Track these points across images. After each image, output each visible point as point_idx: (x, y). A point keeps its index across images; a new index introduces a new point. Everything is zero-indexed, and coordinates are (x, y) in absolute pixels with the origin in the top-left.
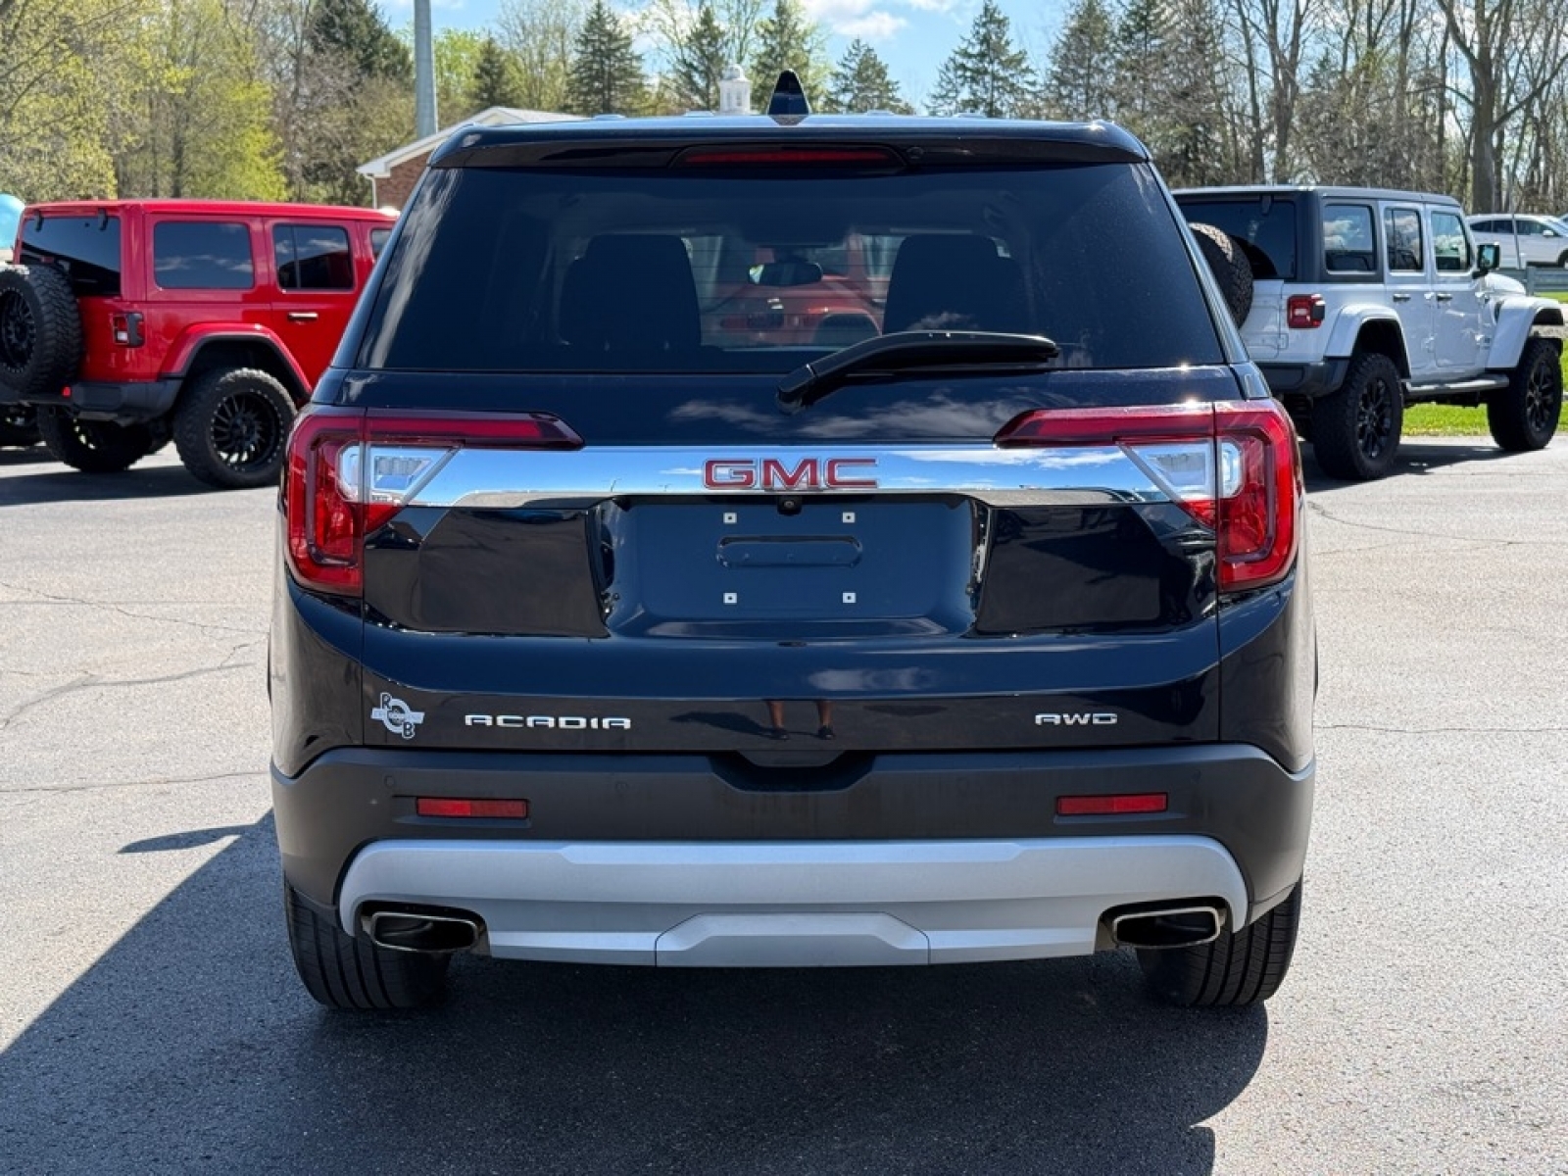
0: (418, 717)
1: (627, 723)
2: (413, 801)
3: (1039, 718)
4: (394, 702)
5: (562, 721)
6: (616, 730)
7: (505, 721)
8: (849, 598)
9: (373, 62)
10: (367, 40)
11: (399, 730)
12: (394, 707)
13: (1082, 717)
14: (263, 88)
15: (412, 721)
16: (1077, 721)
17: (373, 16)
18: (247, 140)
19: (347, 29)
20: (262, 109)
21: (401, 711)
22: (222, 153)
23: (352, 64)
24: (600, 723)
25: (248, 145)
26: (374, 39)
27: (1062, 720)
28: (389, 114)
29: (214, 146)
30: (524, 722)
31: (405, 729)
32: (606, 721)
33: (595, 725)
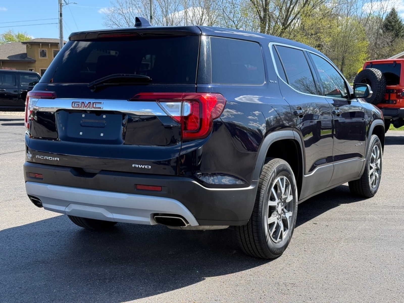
0: (31, 155)
1: (59, 159)
2: (29, 173)
3: (133, 165)
8: (102, 135)
9: (399, 34)
10: (398, 29)
12: (29, 153)
13: (143, 166)
14: (367, 43)
16: (142, 167)
17: (400, 22)
18: (360, 56)
19: (392, 26)
20: (365, 48)
22: (353, 59)
23: (392, 35)
25: (360, 57)
26: (400, 28)
27: (138, 166)
28: (401, 48)
29: (351, 58)
30: (43, 157)
31: (30, 158)
32: (56, 158)
33: (54, 159)
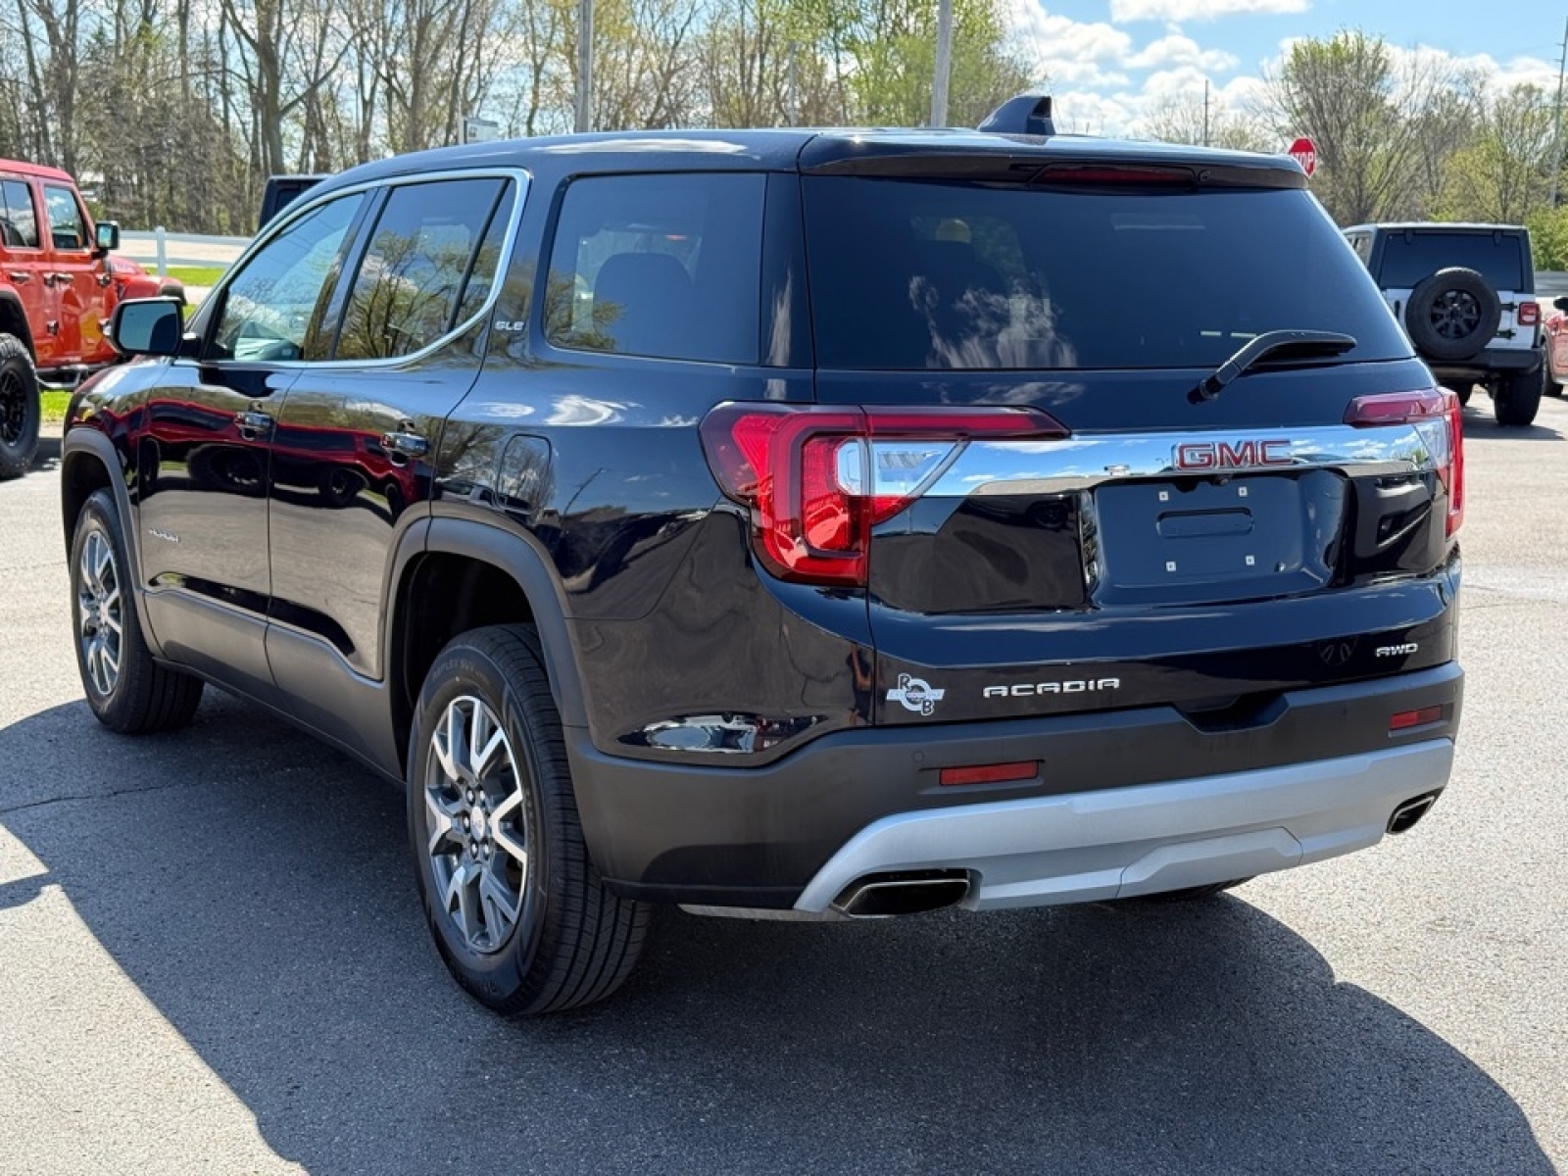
0: (939, 694)
1: (1116, 683)
2: (938, 772)
4: (913, 682)
5: (1067, 685)
6: (1109, 689)
7: (1019, 690)
8: (1250, 560)
11: (918, 708)
12: (913, 687)
15: (931, 698)
21: (921, 689)
24: (1096, 685)
30: (1035, 690)
31: (924, 706)
32: (1100, 682)
33: (1091, 687)
